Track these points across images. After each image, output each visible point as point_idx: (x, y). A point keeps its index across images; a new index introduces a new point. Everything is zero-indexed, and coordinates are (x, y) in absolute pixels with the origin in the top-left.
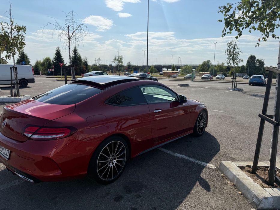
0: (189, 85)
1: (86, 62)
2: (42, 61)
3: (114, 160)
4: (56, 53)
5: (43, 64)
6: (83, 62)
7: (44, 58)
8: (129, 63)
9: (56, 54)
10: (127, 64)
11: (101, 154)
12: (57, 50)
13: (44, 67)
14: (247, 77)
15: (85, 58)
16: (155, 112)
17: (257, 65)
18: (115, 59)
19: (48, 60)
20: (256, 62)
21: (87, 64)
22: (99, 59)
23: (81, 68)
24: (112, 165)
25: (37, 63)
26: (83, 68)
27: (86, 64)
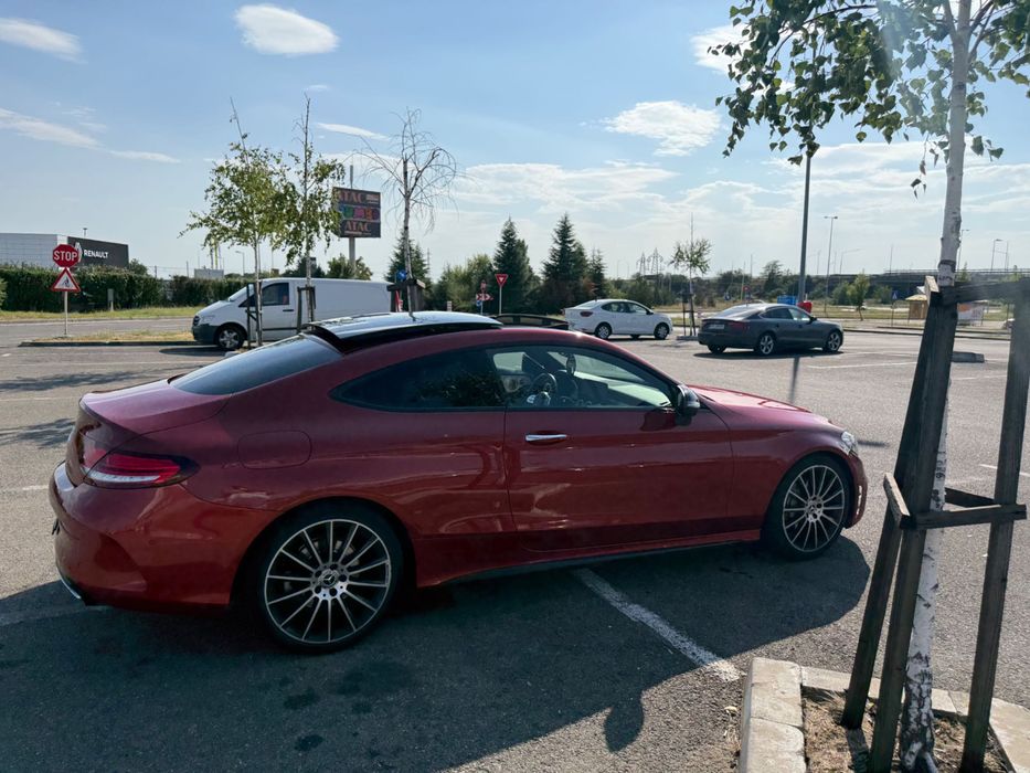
0: (982, 356)
1: (599, 268)
2: (464, 267)
3: (340, 584)
4: (503, 241)
5: (465, 279)
6: (591, 267)
7: (472, 259)
8: (775, 265)
9: (502, 246)
10: (763, 271)
11: (281, 553)
12: (506, 232)
13: (468, 287)
15: (596, 254)
16: (528, 439)
18: (679, 256)
19: (481, 262)
21: (601, 276)
22: (656, 256)
23: (577, 288)
24: (329, 598)
25: (448, 275)
26: (584, 288)
27: (597, 274)
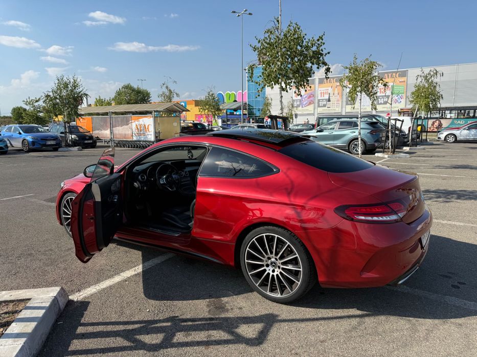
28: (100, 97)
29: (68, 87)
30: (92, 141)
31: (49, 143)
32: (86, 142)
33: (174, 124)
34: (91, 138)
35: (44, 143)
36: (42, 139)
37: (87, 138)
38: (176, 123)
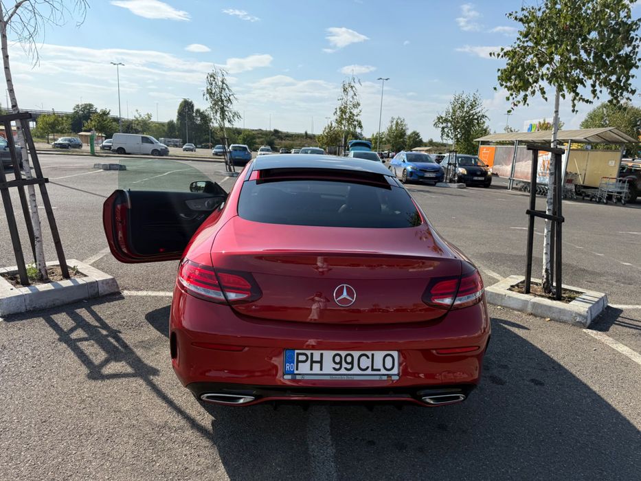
0: (125, 166)
14: (192, 147)
17: (198, 121)
20: (194, 114)
28: (544, 120)
29: (464, 107)
30: (483, 178)
31: (428, 175)
32: (476, 178)
33: (610, 162)
34: (484, 173)
35: (422, 175)
36: (421, 170)
37: (479, 173)
38: (614, 162)
